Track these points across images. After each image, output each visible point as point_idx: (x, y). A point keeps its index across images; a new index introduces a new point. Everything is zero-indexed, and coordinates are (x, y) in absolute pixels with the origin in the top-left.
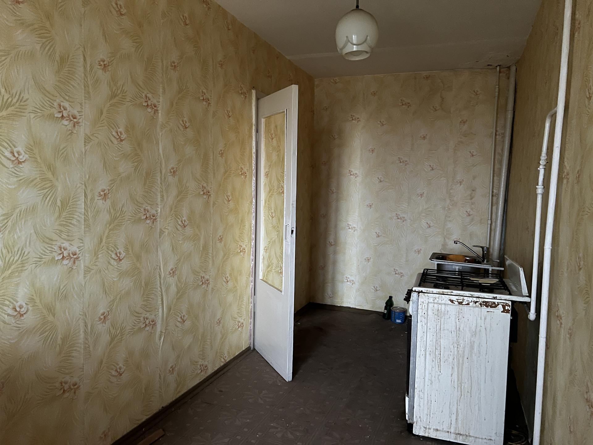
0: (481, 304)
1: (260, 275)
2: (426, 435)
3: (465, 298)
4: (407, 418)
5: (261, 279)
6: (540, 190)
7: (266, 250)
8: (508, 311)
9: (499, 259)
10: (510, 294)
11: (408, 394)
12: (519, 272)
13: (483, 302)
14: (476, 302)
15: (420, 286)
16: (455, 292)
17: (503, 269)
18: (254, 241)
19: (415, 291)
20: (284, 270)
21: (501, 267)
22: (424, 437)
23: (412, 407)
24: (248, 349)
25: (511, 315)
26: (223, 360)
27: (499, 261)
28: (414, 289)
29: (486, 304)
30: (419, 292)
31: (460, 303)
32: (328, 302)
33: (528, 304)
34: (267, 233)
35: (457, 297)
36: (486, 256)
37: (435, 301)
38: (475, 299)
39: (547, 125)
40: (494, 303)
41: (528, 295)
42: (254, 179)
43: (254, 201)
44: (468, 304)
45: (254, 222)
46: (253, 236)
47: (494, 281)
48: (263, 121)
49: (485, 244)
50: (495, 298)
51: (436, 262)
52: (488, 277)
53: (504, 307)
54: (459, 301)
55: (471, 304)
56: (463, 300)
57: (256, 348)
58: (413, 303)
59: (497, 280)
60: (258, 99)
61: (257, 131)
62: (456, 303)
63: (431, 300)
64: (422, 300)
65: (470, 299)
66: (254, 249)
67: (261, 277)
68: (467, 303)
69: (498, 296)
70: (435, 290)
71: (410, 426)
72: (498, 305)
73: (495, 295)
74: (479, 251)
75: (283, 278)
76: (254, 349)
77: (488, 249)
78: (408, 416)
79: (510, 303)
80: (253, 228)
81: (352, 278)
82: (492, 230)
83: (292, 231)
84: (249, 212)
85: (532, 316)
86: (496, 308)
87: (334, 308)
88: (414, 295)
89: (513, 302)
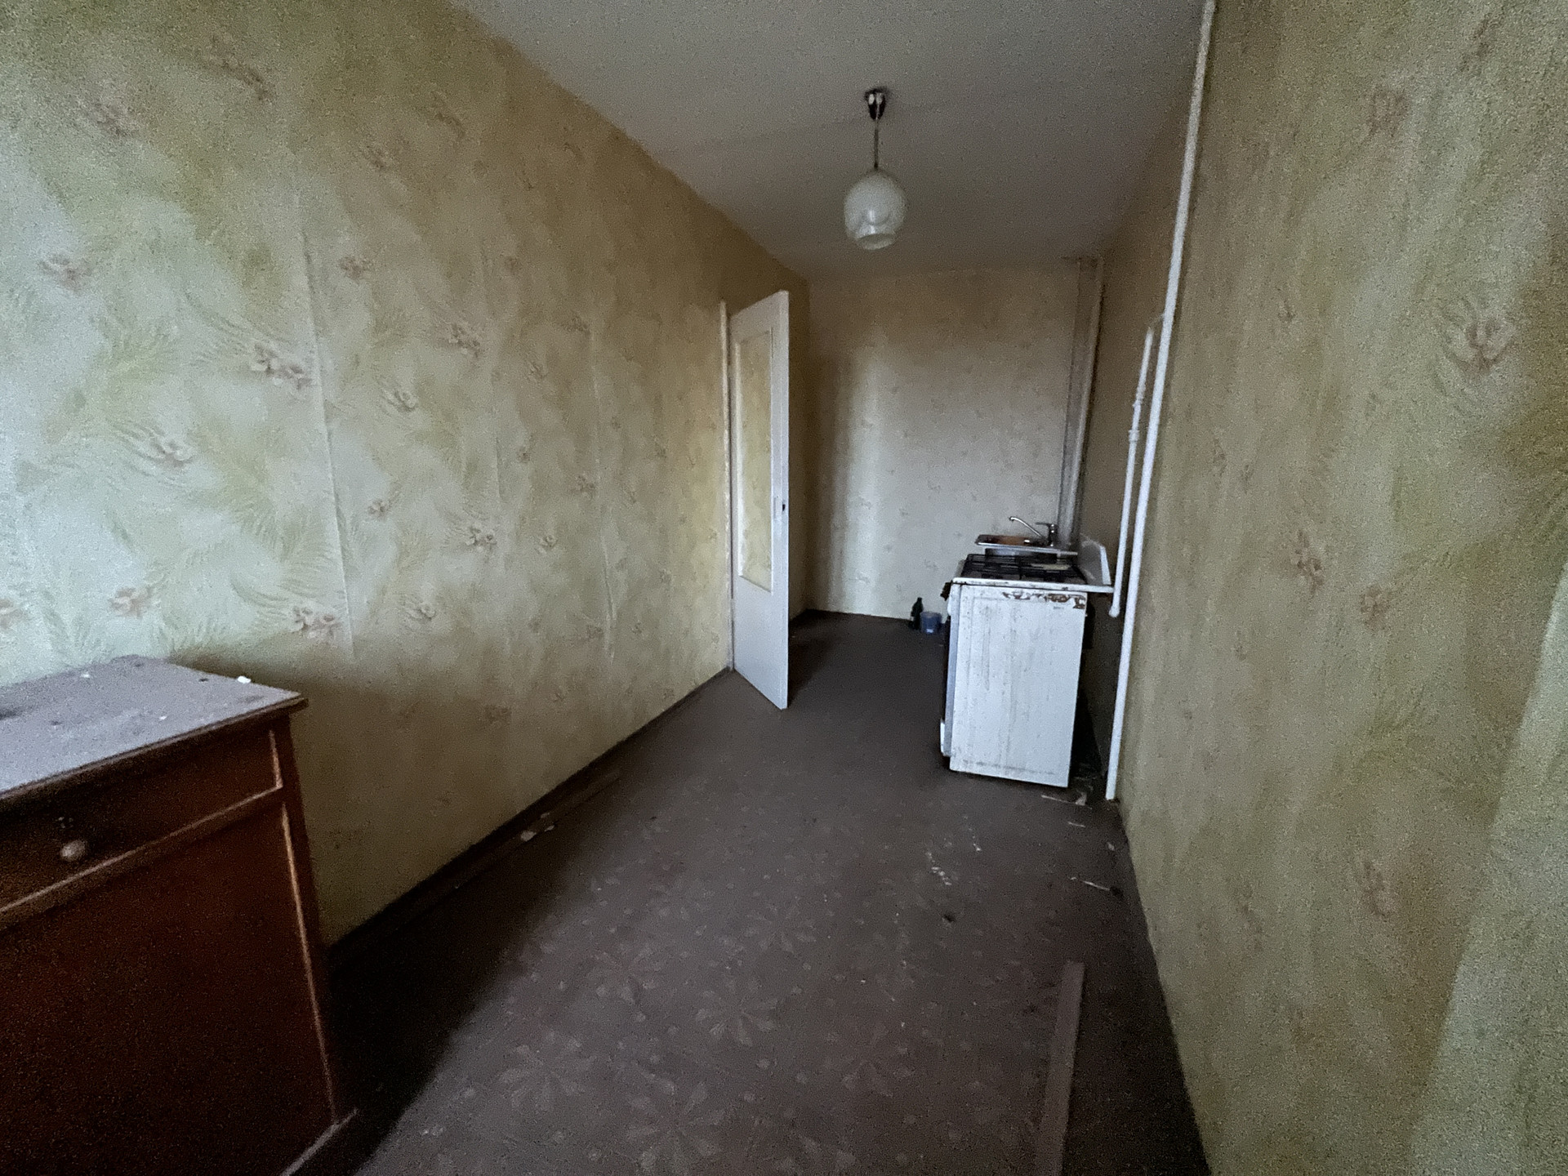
0: (1045, 598)
1: (740, 570)
2: (968, 771)
3: (1025, 590)
4: (942, 750)
5: (741, 576)
6: (1134, 435)
7: (746, 534)
8: (1081, 606)
9: (1072, 540)
10: (1086, 584)
11: (944, 719)
12: (1099, 553)
13: (1050, 595)
14: (1039, 595)
15: (963, 575)
16: (1011, 583)
17: (1076, 553)
18: (728, 523)
19: (956, 583)
20: (772, 561)
21: (1074, 551)
22: (964, 774)
23: (949, 736)
24: (726, 670)
25: (1087, 612)
26: (694, 684)
27: (1070, 544)
28: (954, 580)
29: (1054, 598)
30: (961, 584)
31: (1018, 598)
32: (833, 608)
33: (1110, 596)
34: (747, 510)
35: (1013, 590)
36: (1053, 538)
37: (984, 596)
38: (1037, 592)
39: (1149, 342)
40: (1064, 596)
41: (1110, 583)
42: (726, 432)
43: (727, 464)
44: (1028, 598)
45: (728, 497)
46: (728, 516)
47: (1064, 567)
48: (737, 347)
49: (1052, 521)
50: (1065, 589)
51: (984, 546)
52: (1055, 563)
53: (1077, 600)
54: (1016, 594)
55: (1033, 598)
56: (1022, 593)
57: (736, 668)
58: (953, 600)
59: (1069, 566)
60: (729, 316)
61: (729, 363)
62: (1013, 598)
63: (978, 594)
64: (966, 595)
65: (1031, 592)
66: (729, 535)
67: (740, 574)
68: (1026, 597)
69: (1070, 586)
70: (984, 581)
71: (946, 760)
72: (1069, 598)
73: (1064, 585)
74: (1044, 531)
75: (772, 572)
76: (734, 671)
77: (1056, 528)
78: (944, 749)
79: (1085, 595)
80: (727, 505)
81: (865, 575)
82: (1062, 502)
83: (784, 507)
84: (721, 480)
85: (1114, 611)
86: (1067, 602)
87: (840, 616)
88: (954, 589)
89: (1089, 594)
